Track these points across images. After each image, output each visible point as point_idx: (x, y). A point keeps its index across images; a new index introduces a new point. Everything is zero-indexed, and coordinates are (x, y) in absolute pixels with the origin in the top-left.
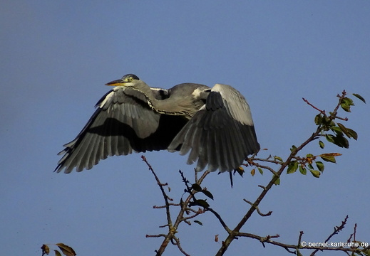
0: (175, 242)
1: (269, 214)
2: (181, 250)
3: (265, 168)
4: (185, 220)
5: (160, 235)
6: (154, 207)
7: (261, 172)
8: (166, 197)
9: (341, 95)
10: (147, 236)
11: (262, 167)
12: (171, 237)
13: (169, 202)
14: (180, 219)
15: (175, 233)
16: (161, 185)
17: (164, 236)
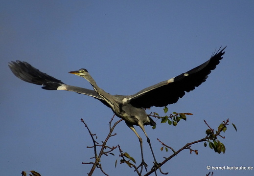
0: (98, 166)
1: (167, 174)
2: (102, 171)
3: (170, 148)
4: (104, 154)
5: (91, 163)
6: (87, 147)
7: (167, 150)
8: (94, 142)
9: (226, 122)
10: (83, 163)
11: (168, 147)
12: (97, 164)
13: (96, 144)
14: (102, 153)
15: (99, 161)
16: (91, 135)
17: (93, 163)
